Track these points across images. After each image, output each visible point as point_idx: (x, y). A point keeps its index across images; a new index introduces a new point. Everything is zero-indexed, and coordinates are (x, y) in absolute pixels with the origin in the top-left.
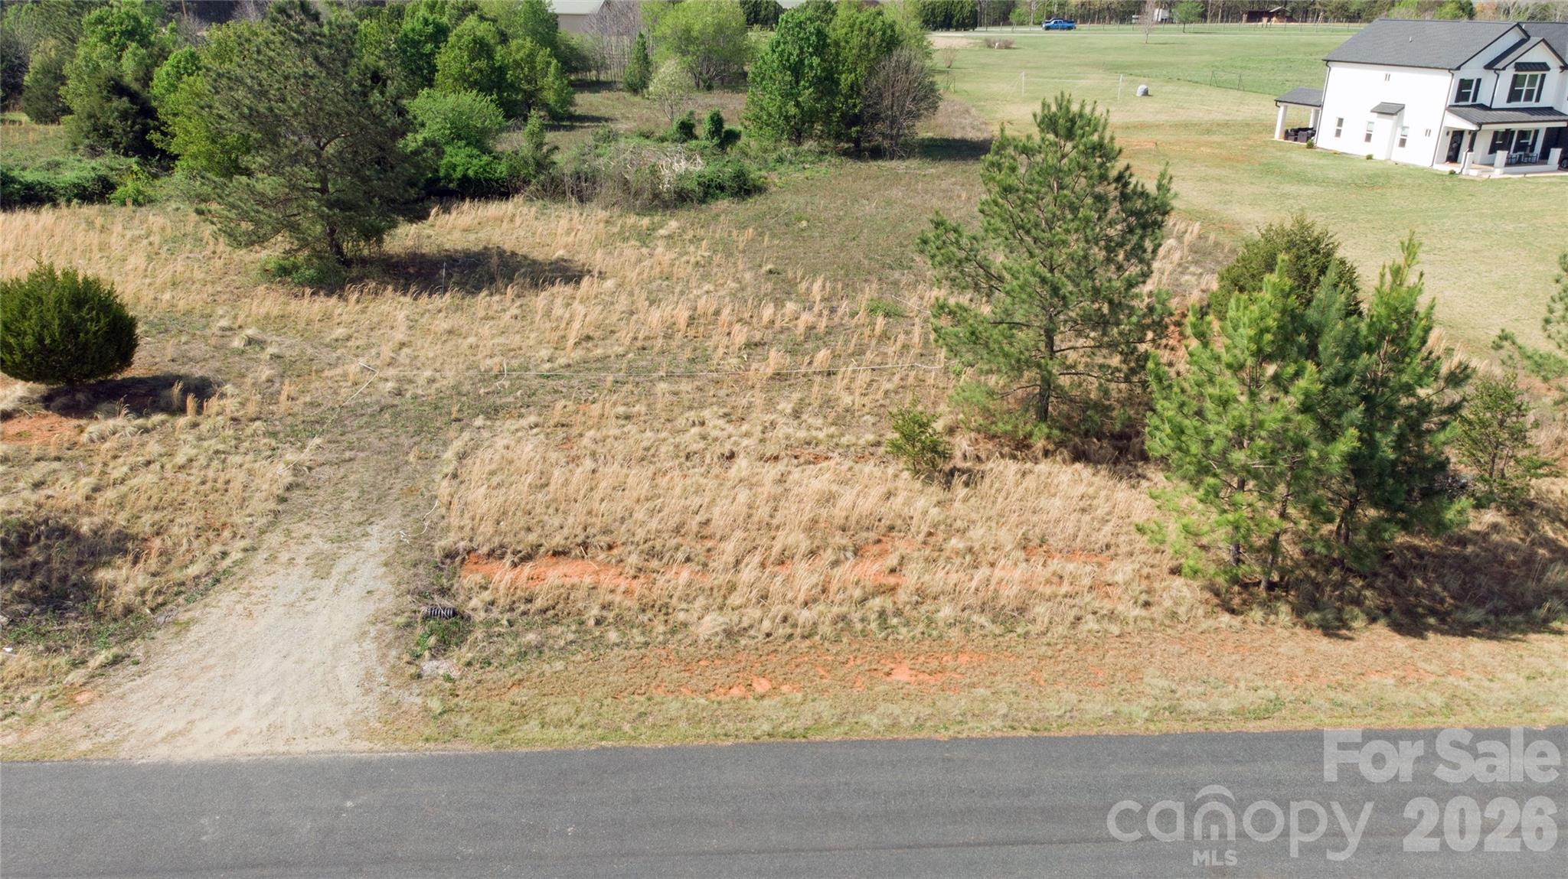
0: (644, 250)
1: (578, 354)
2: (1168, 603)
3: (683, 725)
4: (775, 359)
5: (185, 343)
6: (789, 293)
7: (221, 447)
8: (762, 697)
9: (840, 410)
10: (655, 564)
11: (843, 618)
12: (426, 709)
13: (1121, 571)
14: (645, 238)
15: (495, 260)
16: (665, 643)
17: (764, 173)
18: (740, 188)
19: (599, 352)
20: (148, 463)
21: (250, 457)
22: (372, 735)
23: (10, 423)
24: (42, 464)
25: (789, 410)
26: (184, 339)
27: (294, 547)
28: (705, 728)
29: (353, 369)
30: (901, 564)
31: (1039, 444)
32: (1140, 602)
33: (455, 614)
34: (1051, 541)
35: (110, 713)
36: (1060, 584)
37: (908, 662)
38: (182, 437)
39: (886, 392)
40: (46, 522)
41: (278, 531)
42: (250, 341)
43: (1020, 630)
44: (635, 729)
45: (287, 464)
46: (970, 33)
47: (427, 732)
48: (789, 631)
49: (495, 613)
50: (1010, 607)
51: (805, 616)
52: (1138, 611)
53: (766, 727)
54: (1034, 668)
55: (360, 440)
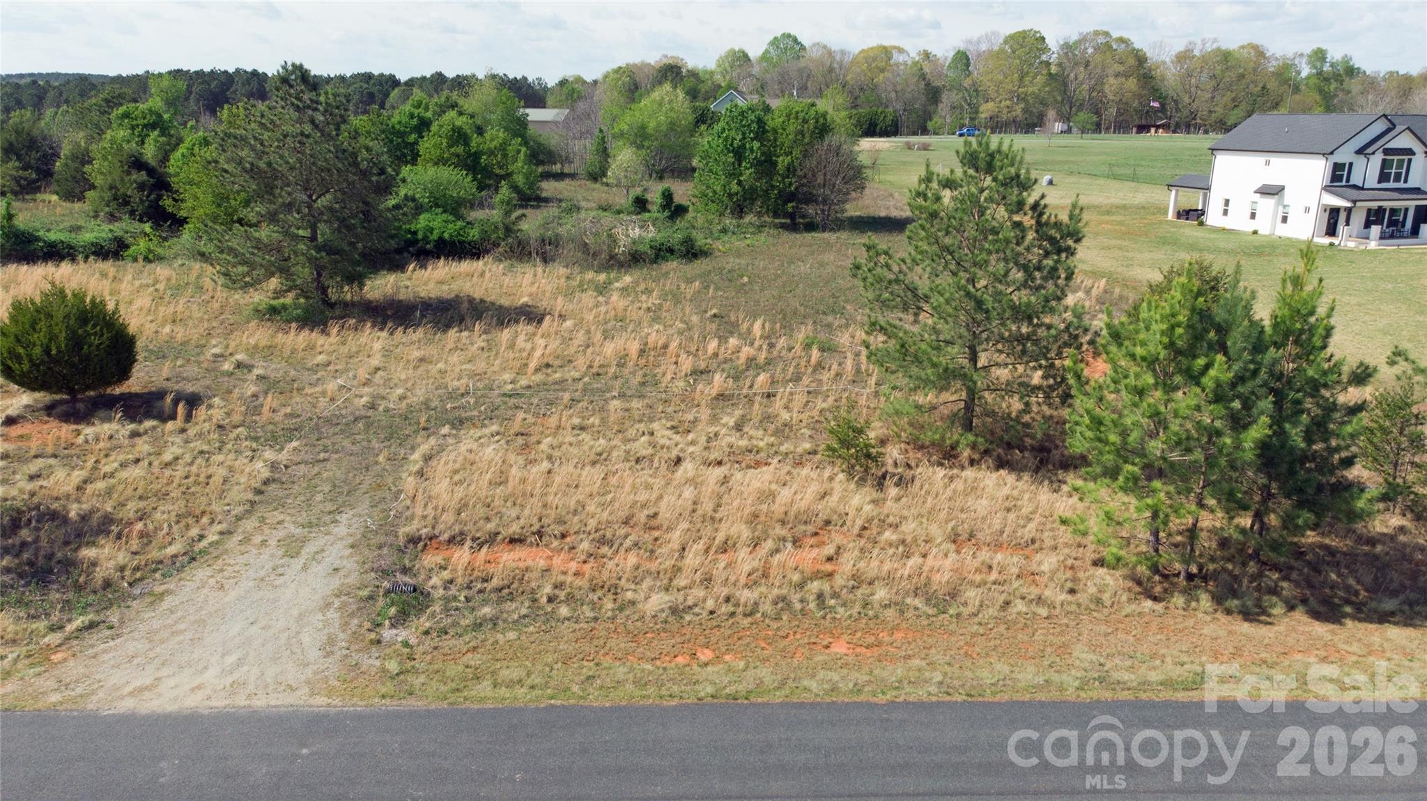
0: (601, 299)
1: (539, 377)
2: (1092, 590)
3: (630, 687)
4: (719, 383)
5: (180, 366)
6: (731, 332)
7: (205, 448)
8: (706, 664)
9: (778, 423)
10: (605, 550)
11: (783, 599)
12: (384, 670)
13: (1048, 562)
14: (602, 289)
15: (465, 305)
16: (613, 618)
17: (709, 241)
18: (688, 252)
19: (558, 375)
20: (137, 461)
21: (232, 456)
22: (330, 692)
23: (14, 426)
24: (40, 460)
25: (732, 423)
26: (179, 363)
27: (267, 531)
28: (651, 690)
29: (331, 386)
30: (837, 553)
31: (966, 453)
32: (1066, 589)
33: (415, 590)
34: (979, 535)
35: (82, 670)
36: (989, 572)
37: (846, 638)
38: (170, 439)
39: (821, 411)
40: (37, 508)
41: (253, 518)
42: (239, 365)
43: (951, 611)
44: (583, 690)
45: (266, 462)
46: (893, 139)
47: (383, 690)
48: (732, 609)
49: (453, 591)
50: (942, 592)
51: (746, 596)
52: (1064, 596)
53: (710, 690)
54: (967, 644)
55: (333, 444)
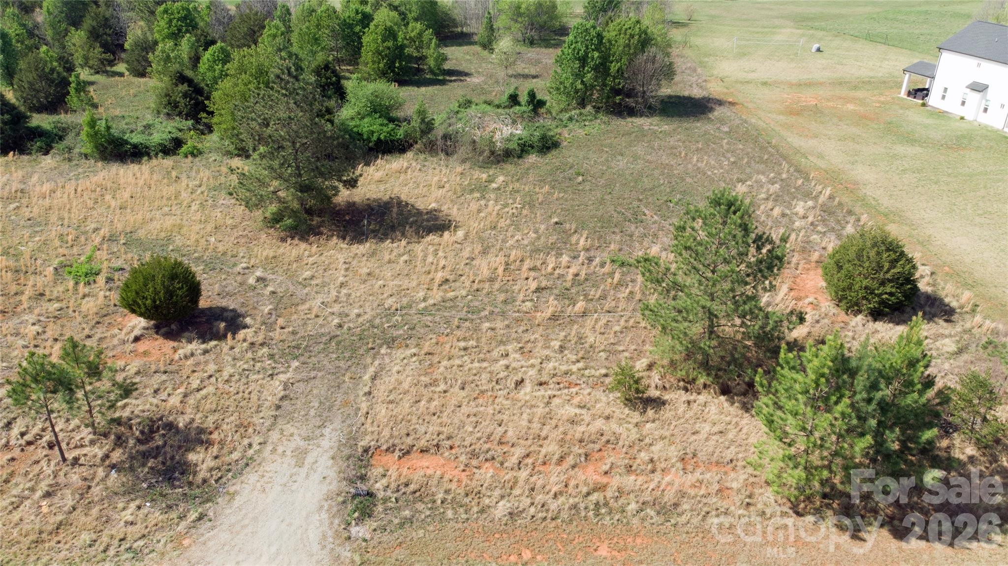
0: (483, 202)
1: (439, 295)
2: (760, 505)
4: (551, 305)
5: (225, 279)
6: (565, 243)
7: (246, 366)
8: (526, 563)
9: (587, 345)
10: (474, 462)
11: (575, 506)
13: (737, 480)
14: (482, 189)
15: (395, 210)
16: (477, 519)
18: (544, 145)
19: (451, 295)
20: (211, 376)
21: (261, 375)
23: (139, 343)
24: (157, 375)
25: (557, 347)
26: (223, 277)
27: (285, 443)
29: (315, 304)
30: (611, 468)
32: (745, 503)
33: (368, 494)
34: (699, 455)
36: (700, 488)
37: (607, 542)
38: (226, 357)
40: (161, 419)
41: (277, 430)
42: (259, 279)
43: (673, 521)
45: (280, 382)
48: (544, 514)
49: (389, 493)
50: (669, 504)
51: (553, 506)
52: (741, 511)
54: (677, 551)
55: (319, 362)
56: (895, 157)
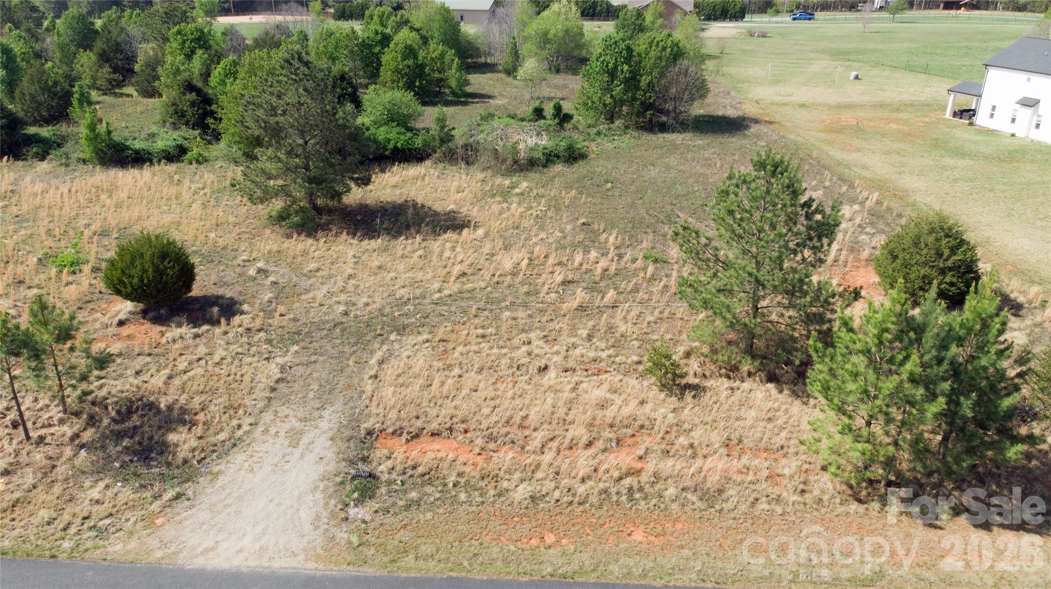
0: (505, 205)
1: (456, 287)
2: (816, 492)
3: (499, 564)
4: (580, 295)
5: (223, 271)
6: (593, 242)
7: (240, 350)
8: (550, 547)
9: (617, 335)
10: (492, 446)
11: (605, 491)
12: (350, 543)
13: (788, 467)
14: (505, 194)
15: (411, 211)
16: (494, 502)
17: (586, 143)
18: (570, 156)
19: (469, 286)
20: (200, 359)
21: (256, 359)
22: (318, 558)
23: (123, 327)
24: (140, 358)
25: (584, 336)
26: (222, 268)
27: (279, 424)
28: (513, 567)
29: (320, 294)
30: (646, 453)
31: (745, 367)
32: (799, 490)
33: (370, 475)
34: (745, 441)
35: (174, 533)
36: (748, 474)
37: (642, 527)
38: (219, 342)
39: (649, 323)
40: (141, 399)
41: (270, 412)
42: (260, 271)
43: (717, 507)
44: (471, 565)
45: (277, 365)
46: (739, 24)
47: (349, 558)
48: (570, 498)
49: (394, 476)
50: (712, 490)
51: (581, 489)
52: (795, 498)
53: (550, 570)
54: (723, 537)
55: (321, 347)
56: (944, 168)
